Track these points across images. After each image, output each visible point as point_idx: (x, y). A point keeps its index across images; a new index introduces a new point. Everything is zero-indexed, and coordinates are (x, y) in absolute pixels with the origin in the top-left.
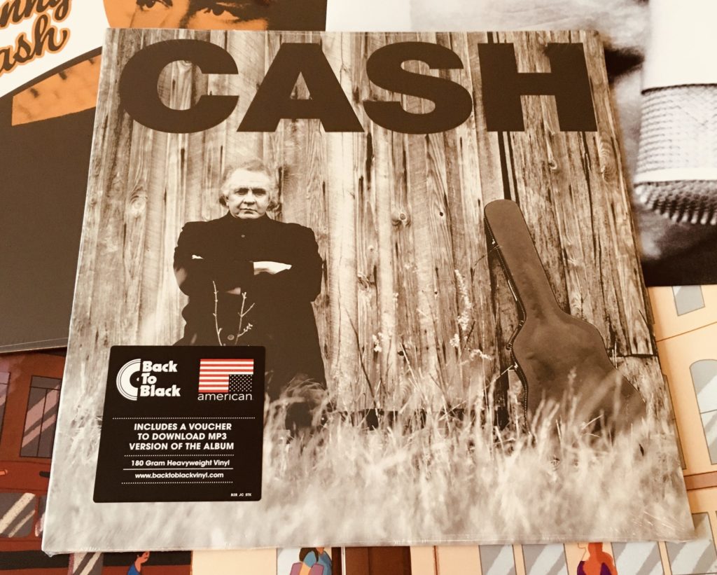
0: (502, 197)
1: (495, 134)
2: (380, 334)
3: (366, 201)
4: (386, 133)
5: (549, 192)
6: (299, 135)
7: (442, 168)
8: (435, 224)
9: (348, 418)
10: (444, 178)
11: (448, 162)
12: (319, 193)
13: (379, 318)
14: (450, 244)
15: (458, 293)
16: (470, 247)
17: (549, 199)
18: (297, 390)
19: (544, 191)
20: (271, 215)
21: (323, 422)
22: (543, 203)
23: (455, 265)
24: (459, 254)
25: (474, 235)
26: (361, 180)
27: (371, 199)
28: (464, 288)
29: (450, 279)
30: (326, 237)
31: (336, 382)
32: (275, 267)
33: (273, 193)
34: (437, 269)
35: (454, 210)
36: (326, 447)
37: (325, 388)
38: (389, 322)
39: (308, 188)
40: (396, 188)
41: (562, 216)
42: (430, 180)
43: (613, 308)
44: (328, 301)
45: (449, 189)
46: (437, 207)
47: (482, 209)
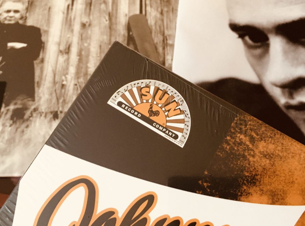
0: (138, 12)
2: (67, 76)
3: (69, 15)
5: (162, 11)
8: (103, 25)
9: (43, 115)
10: (110, 4)
12: (46, 12)
13: (67, 68)
14: (109, 34)
16: (119, 36)
17: (162, 13)
18: (19, 102)
19: (160, 10)
20: (21, 22)
21: (30, 117)
22: (159, 15)
25: (122, 30)
26: (68, 6)
27: (72, 15)
30: (47, 32)
31: (40, 98)
32: (18, 45)
33: (23, 12)
34: (100, 46)
35: (113, 20)
36: (30, 129)
37: (34, 100)
38: (72, 70)
39: (42, 9)
40: (86, 9)
41: (167, 21)
42: (103, 6)
44: (42, 61)
46: (105, 18)
47: (127, 18)
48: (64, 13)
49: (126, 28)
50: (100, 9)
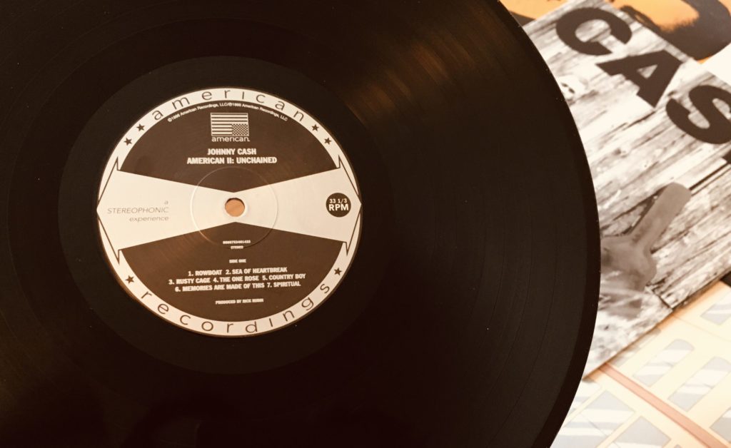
0: (688, 186)
1: (724, 162)
3: (616, 132)
4: (665, 117)
5: (717, 206)
6: (621, 87)
7: (673, 151)
8: (636, 167)
10: (669, 156)
11: (681, 152)
12: (597, 113)
14: (632, 179)
15: (608, 198)
16: (641, 189)
17: (713, 208)
19: (715, 203)
22: (707, 207)
23: (622, 188)
24: (631, 187)
25: (650, 187)
26: (624, 124)
27: (619, 134)
28: (614, 199)
29: (612, 190)
33: (577, 96)
34: (611, 182)
35: (653, 172)
39: (596, 107)
40: (638, 140)
41: (709, 220)
42: (658, 152)
43: (678, 273)
45: (665, 162)
46: (647, 162)
47: (669, 182)
48: (613, 126)
49: (657, 189)
50: (653, 151)
